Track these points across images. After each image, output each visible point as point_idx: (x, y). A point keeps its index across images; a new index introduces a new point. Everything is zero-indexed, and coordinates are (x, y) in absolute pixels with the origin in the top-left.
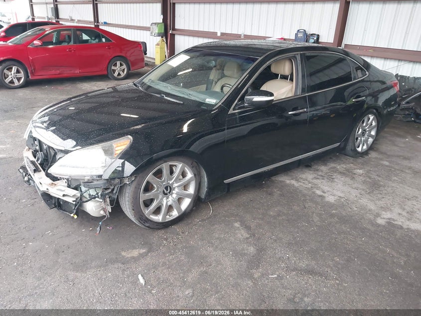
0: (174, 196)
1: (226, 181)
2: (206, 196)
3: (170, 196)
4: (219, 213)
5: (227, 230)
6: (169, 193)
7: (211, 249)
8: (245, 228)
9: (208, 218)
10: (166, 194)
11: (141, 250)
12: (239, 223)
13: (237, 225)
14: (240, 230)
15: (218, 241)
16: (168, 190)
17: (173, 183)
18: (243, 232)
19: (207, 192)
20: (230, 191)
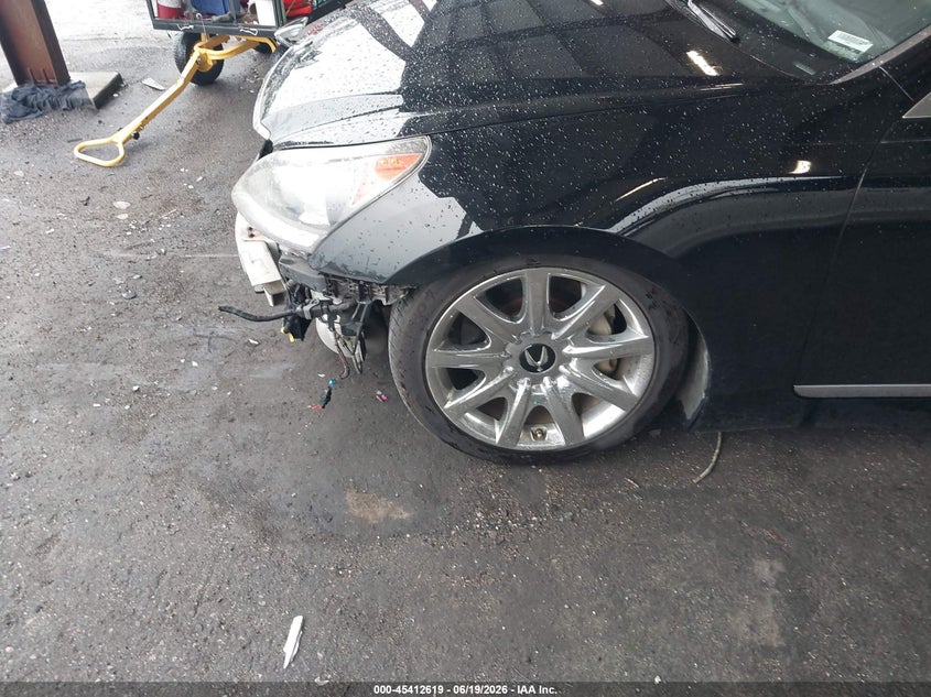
0: (562, 382)
1: (804, 389)
2: (698, 416)
3: (546, 379)
4: (730, 490)
5: (710, 575)
6: (545, 367)
7: (600, 623)
8: (789, 599)
9: (674, 493)
10: (534, 369)
11: (401, 510)
12: (779, 566)
13: (765, 569)
14: (762, 599)
15: (647, 604)
16: (540, 359)
17: (563, 342)
18: (767, 612)
19: (704, 405)
20: (818, 424)
